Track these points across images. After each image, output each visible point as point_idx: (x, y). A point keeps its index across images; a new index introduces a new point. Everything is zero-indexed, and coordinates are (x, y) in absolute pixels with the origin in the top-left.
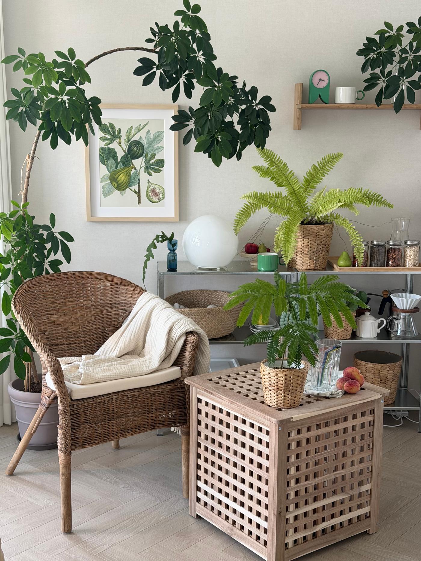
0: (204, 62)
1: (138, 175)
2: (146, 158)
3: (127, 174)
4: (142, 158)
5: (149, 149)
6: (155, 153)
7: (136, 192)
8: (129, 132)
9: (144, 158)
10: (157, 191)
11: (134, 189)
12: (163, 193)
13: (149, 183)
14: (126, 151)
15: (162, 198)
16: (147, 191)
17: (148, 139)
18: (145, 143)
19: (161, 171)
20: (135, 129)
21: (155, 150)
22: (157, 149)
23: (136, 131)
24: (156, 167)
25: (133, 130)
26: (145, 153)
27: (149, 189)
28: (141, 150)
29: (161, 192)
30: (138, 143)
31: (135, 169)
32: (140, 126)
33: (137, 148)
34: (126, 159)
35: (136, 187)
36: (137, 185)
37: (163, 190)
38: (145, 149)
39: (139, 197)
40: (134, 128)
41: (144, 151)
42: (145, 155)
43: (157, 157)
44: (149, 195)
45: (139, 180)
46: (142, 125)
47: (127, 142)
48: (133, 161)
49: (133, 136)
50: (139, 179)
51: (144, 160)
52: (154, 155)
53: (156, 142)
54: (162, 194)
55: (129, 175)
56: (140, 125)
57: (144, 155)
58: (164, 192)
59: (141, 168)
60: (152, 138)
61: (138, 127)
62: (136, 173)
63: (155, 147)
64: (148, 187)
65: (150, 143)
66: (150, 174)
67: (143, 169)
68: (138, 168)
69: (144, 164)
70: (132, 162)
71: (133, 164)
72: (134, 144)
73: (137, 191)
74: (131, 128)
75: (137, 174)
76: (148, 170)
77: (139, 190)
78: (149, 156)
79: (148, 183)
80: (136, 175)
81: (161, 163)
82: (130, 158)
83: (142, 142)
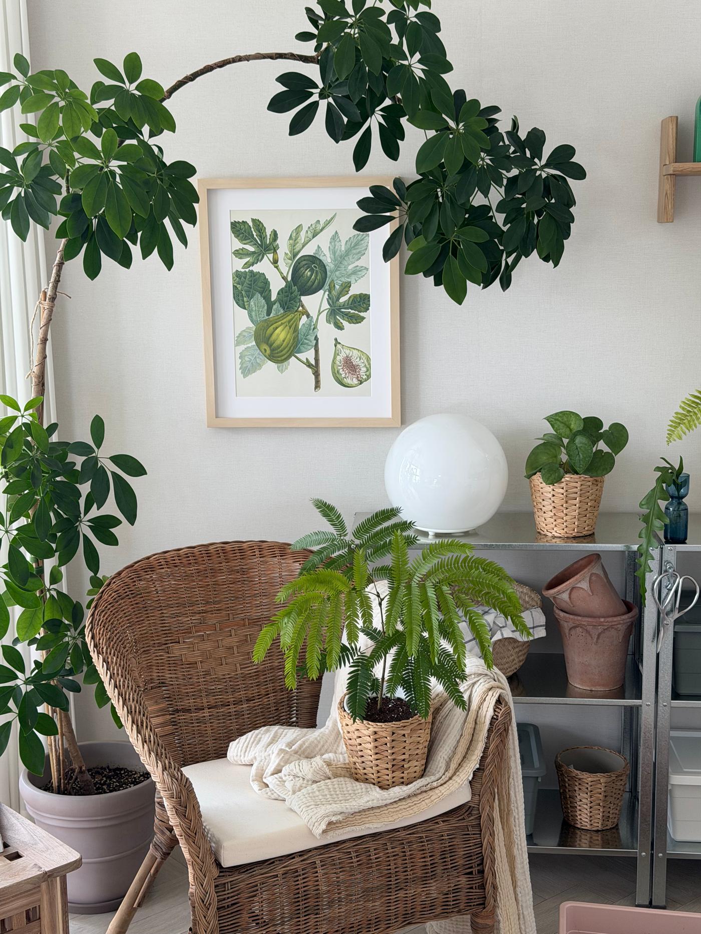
0: (424, 77)
1: (314, 329)
2: (330, 292)
3: (290, 328)
4: (321, 292)
5: (337, 273)
6: (349, 280)
7: (309, 365)
8: (294, 238)
9: (327, 293)
10: (356, 361)
11: (307, 359)
12: (368, 366)
13: (338, 346)
14: (289, 279)
15: (365, 377)
16: (334, 362)
17: (334, 253)
18: (327, 259)
19: (363, 318)
20: (307, 232)
21: (349, 276)
22: (354, 272)
23: (310, 235)
24: (352, 311)
25: (303, 234)
26: (328, 281)
27: (338, 358)
28: (319, 274)
29: (363, 365)
30: (313, 261)
31: (308, 316)
32: (318, 225)
33: (312, 271)
34: (288, 296)
35: (310, 355)
36: (313, 351)
37: (368, 359)
38: (328, 273)
39: (317, 374)
40: (305, 228)
41: (326, 277)
42: (329, 285)
43: (355, 290)
44: (338, 372)
45: (316, 339)
46: (322, 223)
47: (290, 259)
48: (303, 298)
49: (303, 246)
50: (317, 336)
51: (326, 296)
52: (347, 286)
53: (351, 257)
54: (365, 369)
55: (296, 330)
56: (318, 222)
57: (326, 287)
58: (370, 364)
59: (320, 313)
60: (343, 249)
61: (313, 226)
62: (310, 325)
63: (350, 267)
64: (336, 354)
65: (341, 259)
66: (340, 327)
67: (324, 316)
68: (313, 313)
69: (326, 306)
70: (300, 301)
71: (303, 306)
72: (304, 263)
73: (313, 362)
74: (299, 229)
75: (312, 327)
76: (335, 318)
77: (317, 360)
78: (337, 287)
79: (336, 346)
80: (310, 330)
81: (362, 302)
82: (296, 293)
83: (321, 258)
